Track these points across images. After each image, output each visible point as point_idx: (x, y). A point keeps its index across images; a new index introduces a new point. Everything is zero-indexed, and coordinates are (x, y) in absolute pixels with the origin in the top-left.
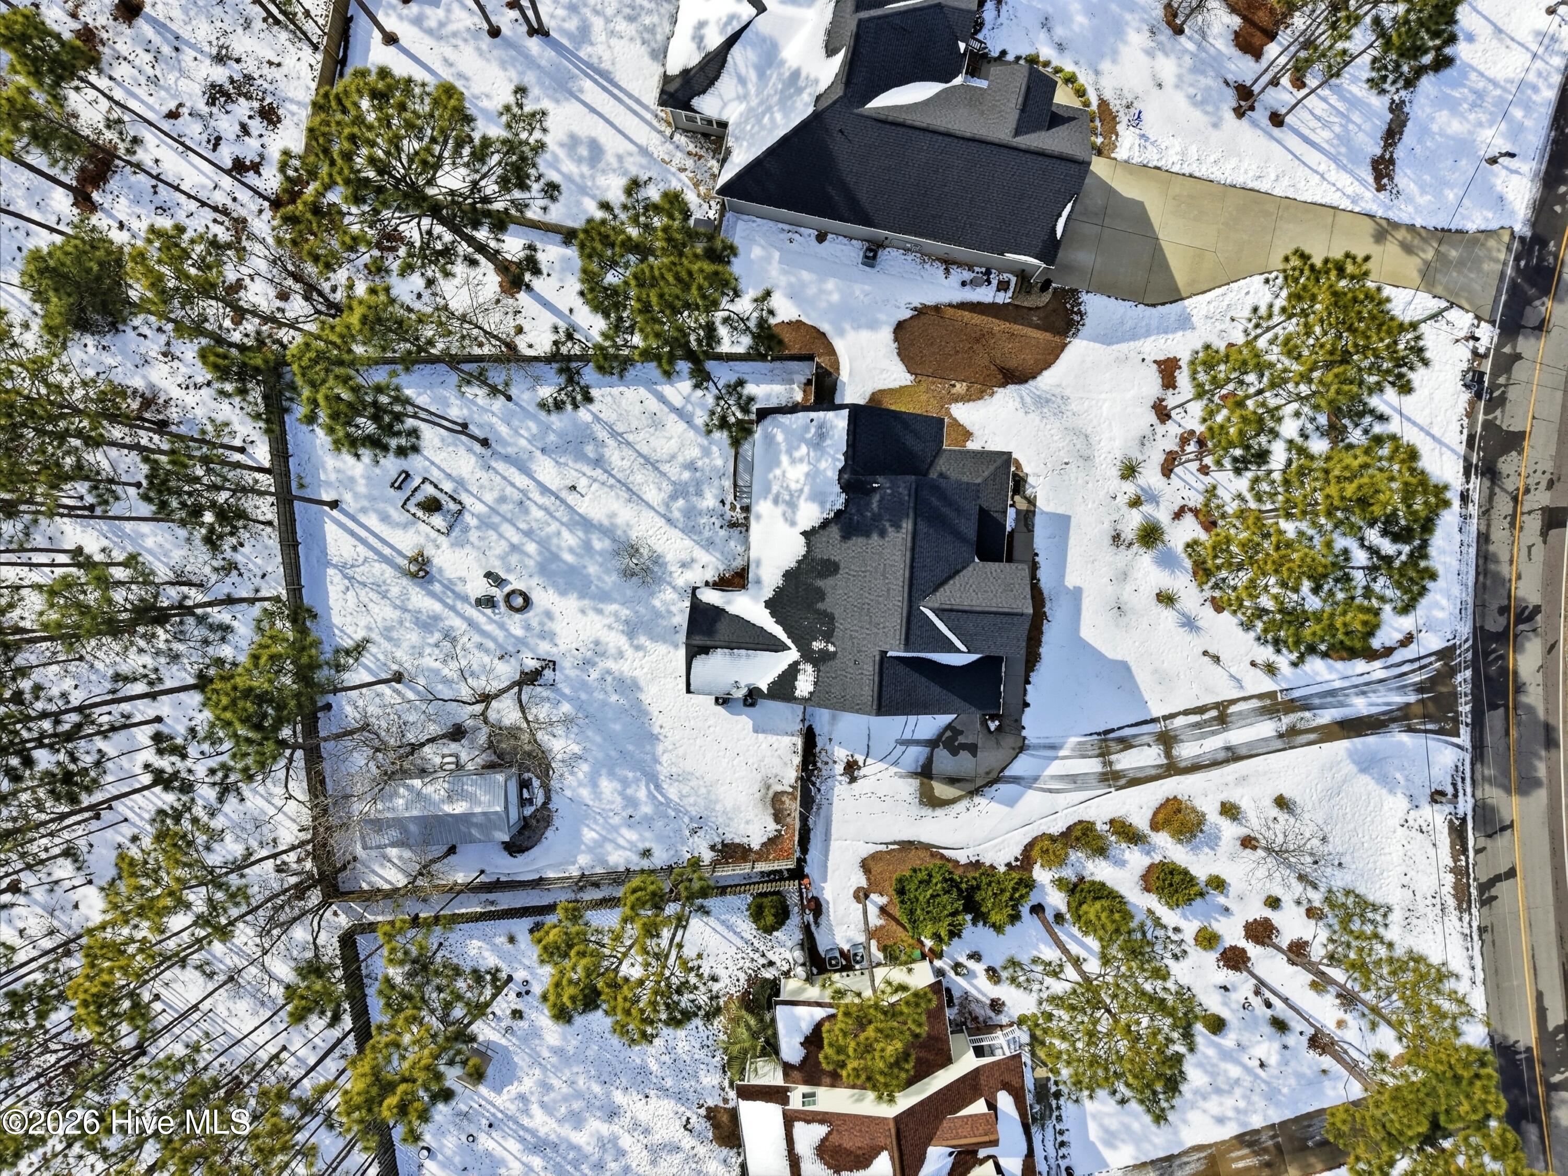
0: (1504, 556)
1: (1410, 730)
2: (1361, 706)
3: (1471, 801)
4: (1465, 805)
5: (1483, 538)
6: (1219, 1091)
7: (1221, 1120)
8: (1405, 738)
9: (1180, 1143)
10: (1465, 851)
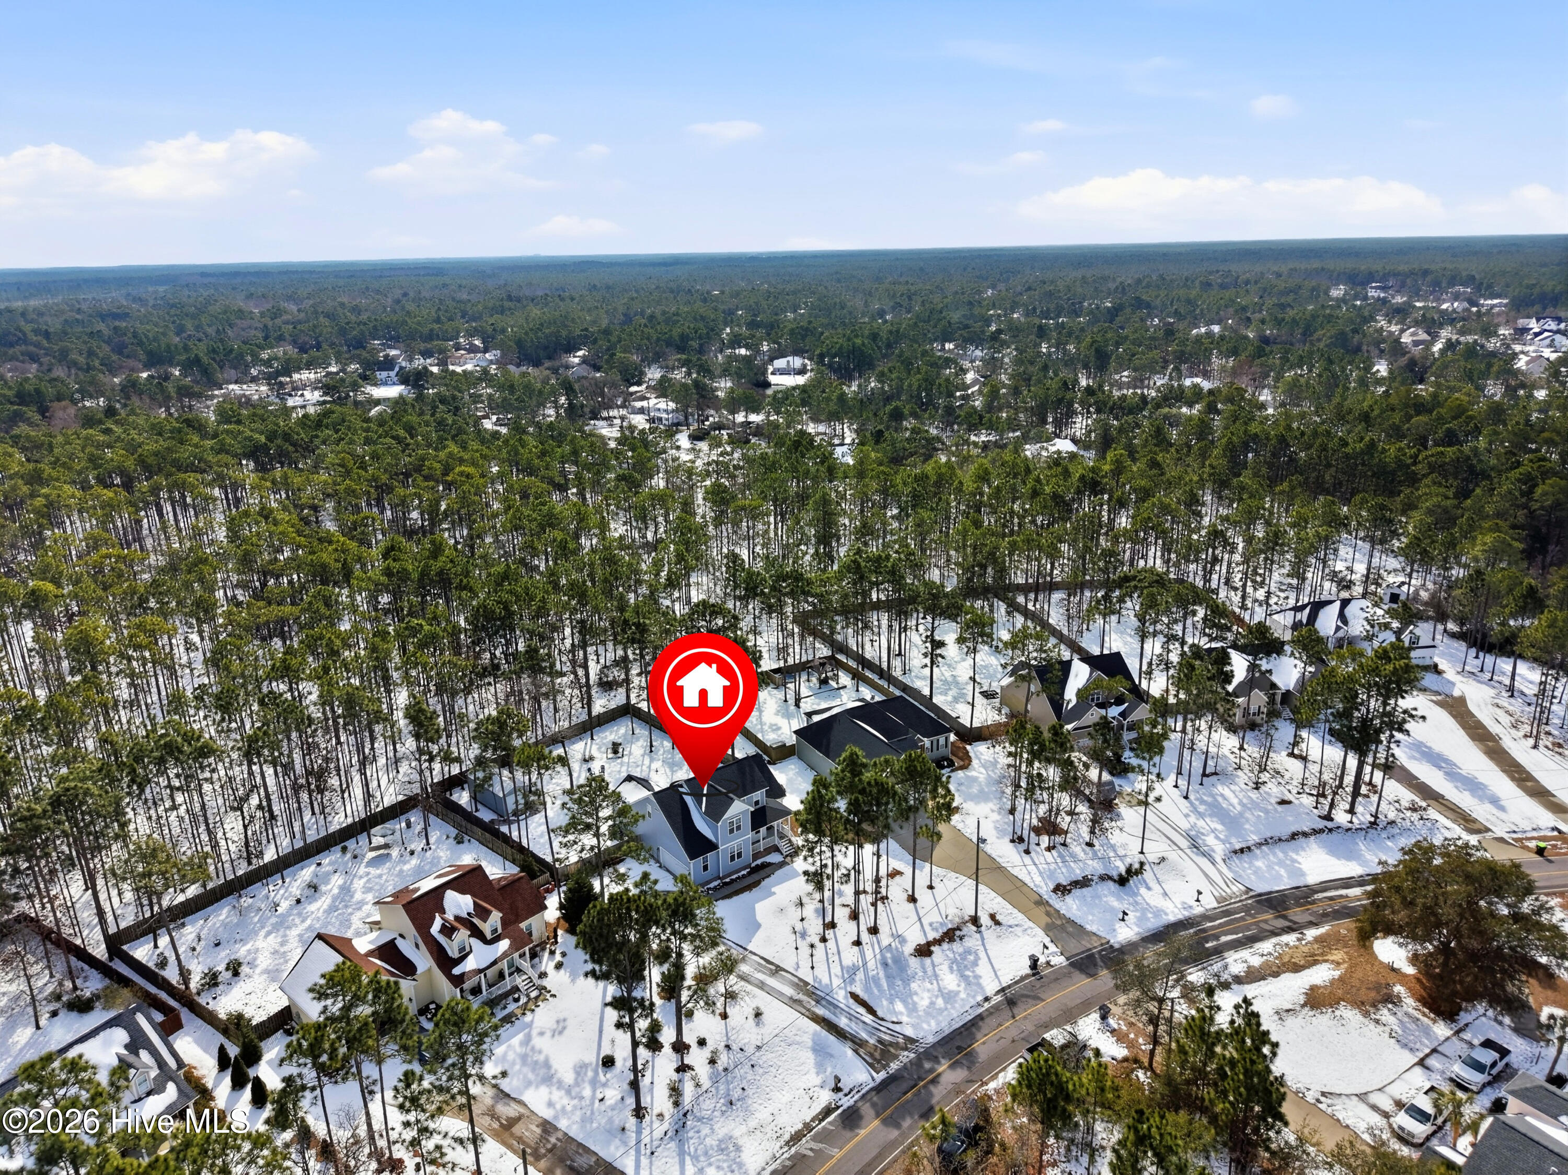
0: (984, 1031)
1: (856, 1051)
2: (843, 1022)
3: (852, 1102)
4: (847, 1102)
5: (980, 1017)
6: (568, 1092)
7: (550, 1104)
8: (850, 1053)
9: (521, 1093)
10: (821, 1121)
